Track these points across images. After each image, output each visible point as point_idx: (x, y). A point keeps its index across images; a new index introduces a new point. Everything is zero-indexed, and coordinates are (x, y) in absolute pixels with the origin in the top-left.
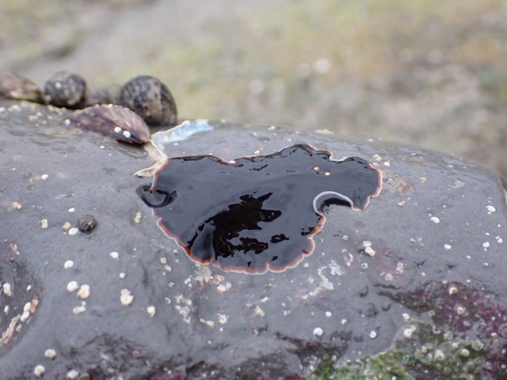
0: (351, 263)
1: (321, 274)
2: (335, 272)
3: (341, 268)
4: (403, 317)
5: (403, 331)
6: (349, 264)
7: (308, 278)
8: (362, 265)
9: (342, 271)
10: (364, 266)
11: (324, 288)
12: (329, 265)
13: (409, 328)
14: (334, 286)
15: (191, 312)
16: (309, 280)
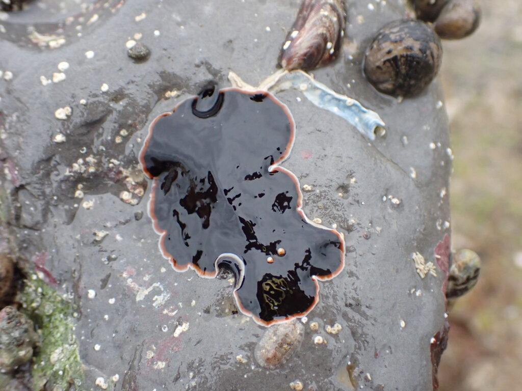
0: (167, 314)
1: (154, 286)
2: (157, 299)
3: (162, 305)
4: (115, 375)
5: (102, 377)
6: (165, 312)
7: (149, 274)
8: (165, 326)
9: (158, 307)
10: (165, 328)
11: (138, 292)
12: (165, 292)
13: (105, 382)
14: (140, 301)
15: (81, 174)
16: (147, 276)
